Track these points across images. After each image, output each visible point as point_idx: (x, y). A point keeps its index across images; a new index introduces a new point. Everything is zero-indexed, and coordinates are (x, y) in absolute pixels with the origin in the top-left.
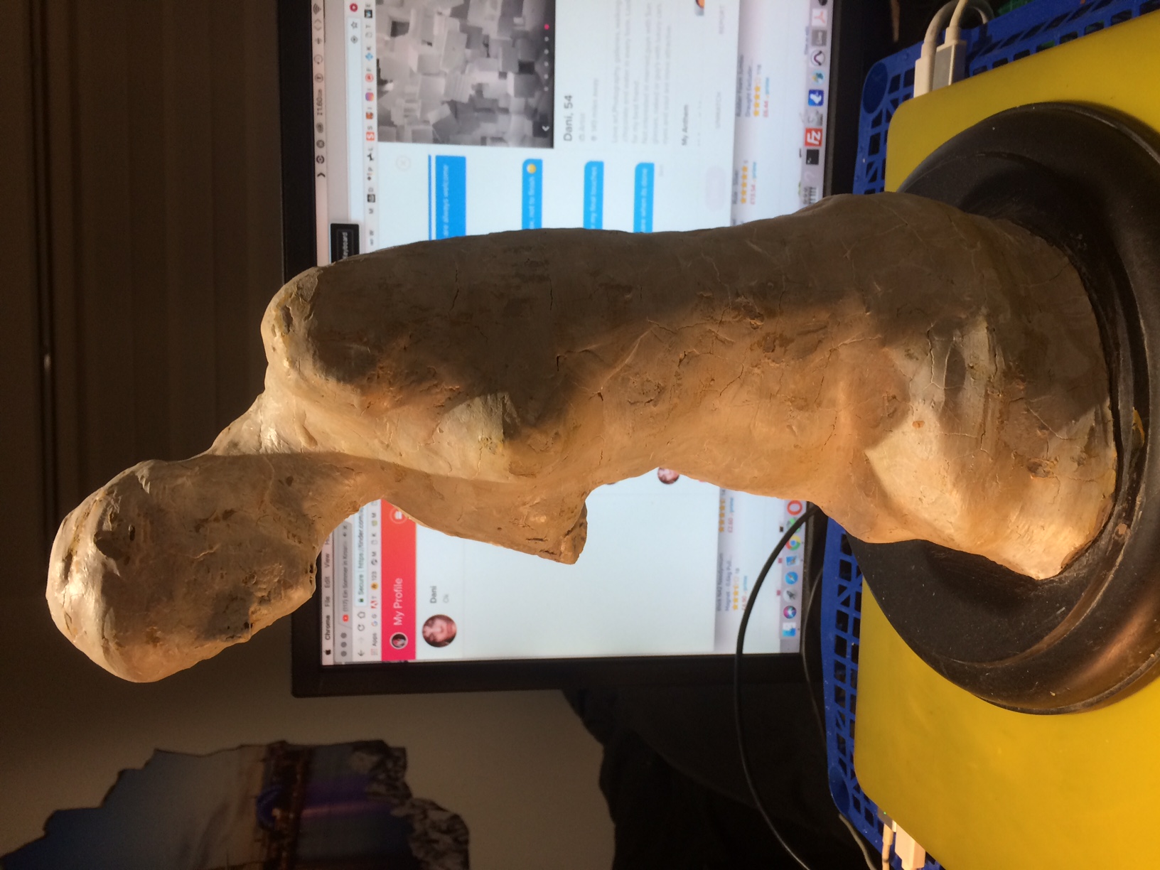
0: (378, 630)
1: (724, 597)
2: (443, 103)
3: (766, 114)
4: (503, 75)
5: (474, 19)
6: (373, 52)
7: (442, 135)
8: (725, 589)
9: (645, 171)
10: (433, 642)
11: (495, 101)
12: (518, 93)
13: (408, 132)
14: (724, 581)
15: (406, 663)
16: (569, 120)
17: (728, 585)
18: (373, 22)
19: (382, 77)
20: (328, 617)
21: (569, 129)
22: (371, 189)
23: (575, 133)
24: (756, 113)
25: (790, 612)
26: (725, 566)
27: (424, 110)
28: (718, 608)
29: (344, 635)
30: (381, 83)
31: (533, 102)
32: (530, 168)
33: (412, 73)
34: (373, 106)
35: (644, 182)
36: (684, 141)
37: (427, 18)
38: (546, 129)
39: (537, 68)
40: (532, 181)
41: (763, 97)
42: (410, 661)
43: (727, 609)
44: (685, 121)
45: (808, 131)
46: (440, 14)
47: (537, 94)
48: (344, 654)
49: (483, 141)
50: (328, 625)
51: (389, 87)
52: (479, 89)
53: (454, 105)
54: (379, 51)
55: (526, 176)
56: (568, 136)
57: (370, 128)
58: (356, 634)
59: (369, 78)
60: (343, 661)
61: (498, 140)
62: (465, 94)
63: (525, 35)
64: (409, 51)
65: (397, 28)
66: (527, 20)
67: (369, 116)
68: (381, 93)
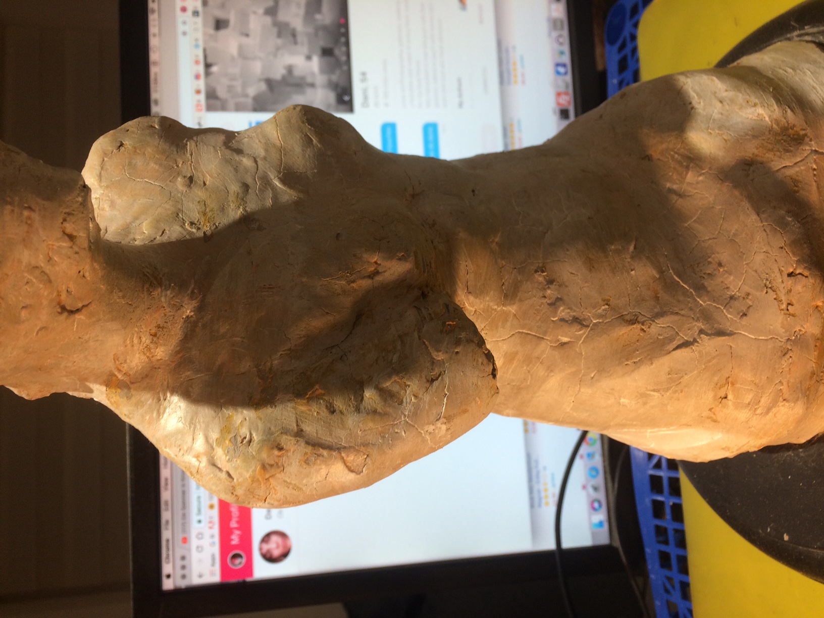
0: (216, 550)
1: (536, 495)
2: (260, 80)
3: (523, 82)
4: (309, 58)
5: (282, 16)
6: (201, 43)
7: (260, 105)
8: (536, 488)
9: (430, 130)
10: (270, 558)
11: (303, 78)
12: (322, 71)
13: (231, 103)
14: (534, 479)
15: (244, 582)
16: (365, 92)
17: (538, 482)
18: (199, 20)
19: (209, 61)
20: (168, 541)
21: (366, 98)
23: (371, 100)
24: (516, 82)
25: (596, 505)
26: (533, 464)
27: (244, 86)
28: (532, 505)
29: (183, 558)
30: (208, 66)
31: (335, 78)
33: (233, 59)
34: (201, 84)
35: (431, 138)
36: (461, 105)
37: (244, 17)
38: (346, 98)
39: (337, 52)
41: (519, 71)
42: (248, 579)
43: (540, 505)
44: (460, 89)
45: (559, 94)
46: (255, 13)
47: (338, 72)
48: (184, 577)
50: (168, 549)
51: (214, 69)
52: (290, 69)
53: (269, 82)
54: (205, 42)
56: (365, 103)
57: (199, 101)
58: (195, 556)
59: (197, 62)
60: (183, 584)
62: (278, 73)
63: (325, 28)
64: (230, 42)
65: (220, 24)
66: (326, 16)
67: (198, 92)
68: (207, 74)
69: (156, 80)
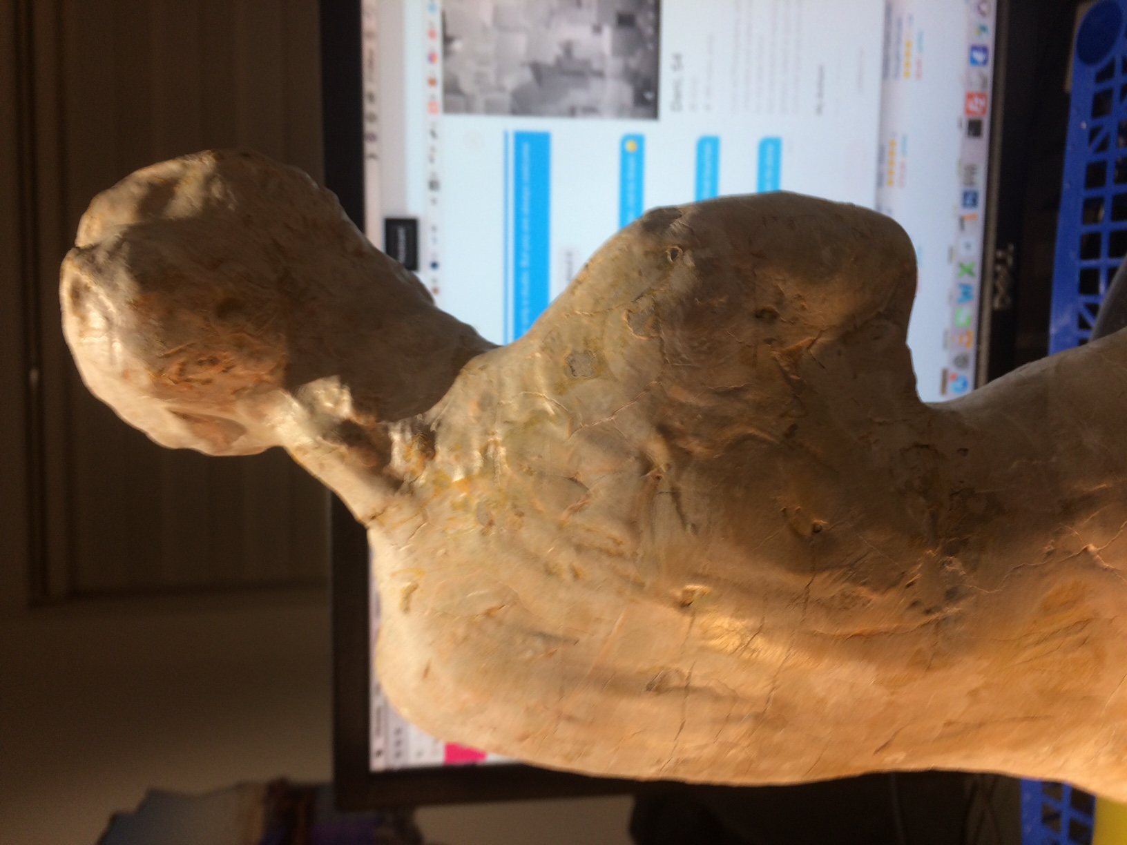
2: (523, 65)
3: (919, 75)
4: (597, 29)
6: (438, 3)
7: (522, 105)
9: (770, 149)
11: (586, 63)
12: (617, 52)
13: (480, 102)
15: (474, 766)
16: (677, 86)
19: (450, 32)
20: (379, 711)
21: (678, 96)
22: (434, 174)
23: (686, 101)
24: (907, 75)
27: (500, 73)
29: (398, 731)
30: (447, 40)
31: (634, 62)
32: (630, 146)
33: (485, 29)
34: (437, 70)
35: (769, 161)
36: (819, 110)
38: (649, 96)
39: (640, 20)
40: (632, 163)
41: (915, 55)
42: (481, 762)
44: (820, 84)
45: (970, 96)
47: (639, 54)
48: (398, 754)
49: (572, 112)
50: (379, 720)
51: (457, 46)
52: (568, 48)
53: (537, 69)
54: (445, 2)
55: (624, 155)
56: (676, 106)
57: (433, 97)
59: (432, 34)
60: (397, 763)
61: (591, 110)
62: (550, 54)
64: (482, 2)
67: (432, 82)
68: (447, 53)
69: (371, 62)
